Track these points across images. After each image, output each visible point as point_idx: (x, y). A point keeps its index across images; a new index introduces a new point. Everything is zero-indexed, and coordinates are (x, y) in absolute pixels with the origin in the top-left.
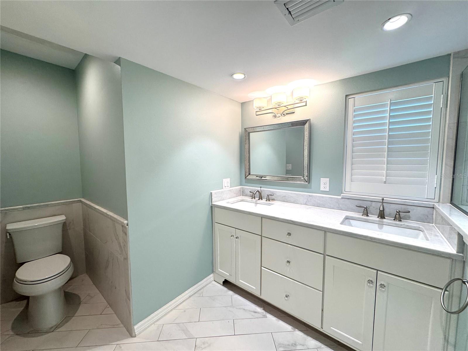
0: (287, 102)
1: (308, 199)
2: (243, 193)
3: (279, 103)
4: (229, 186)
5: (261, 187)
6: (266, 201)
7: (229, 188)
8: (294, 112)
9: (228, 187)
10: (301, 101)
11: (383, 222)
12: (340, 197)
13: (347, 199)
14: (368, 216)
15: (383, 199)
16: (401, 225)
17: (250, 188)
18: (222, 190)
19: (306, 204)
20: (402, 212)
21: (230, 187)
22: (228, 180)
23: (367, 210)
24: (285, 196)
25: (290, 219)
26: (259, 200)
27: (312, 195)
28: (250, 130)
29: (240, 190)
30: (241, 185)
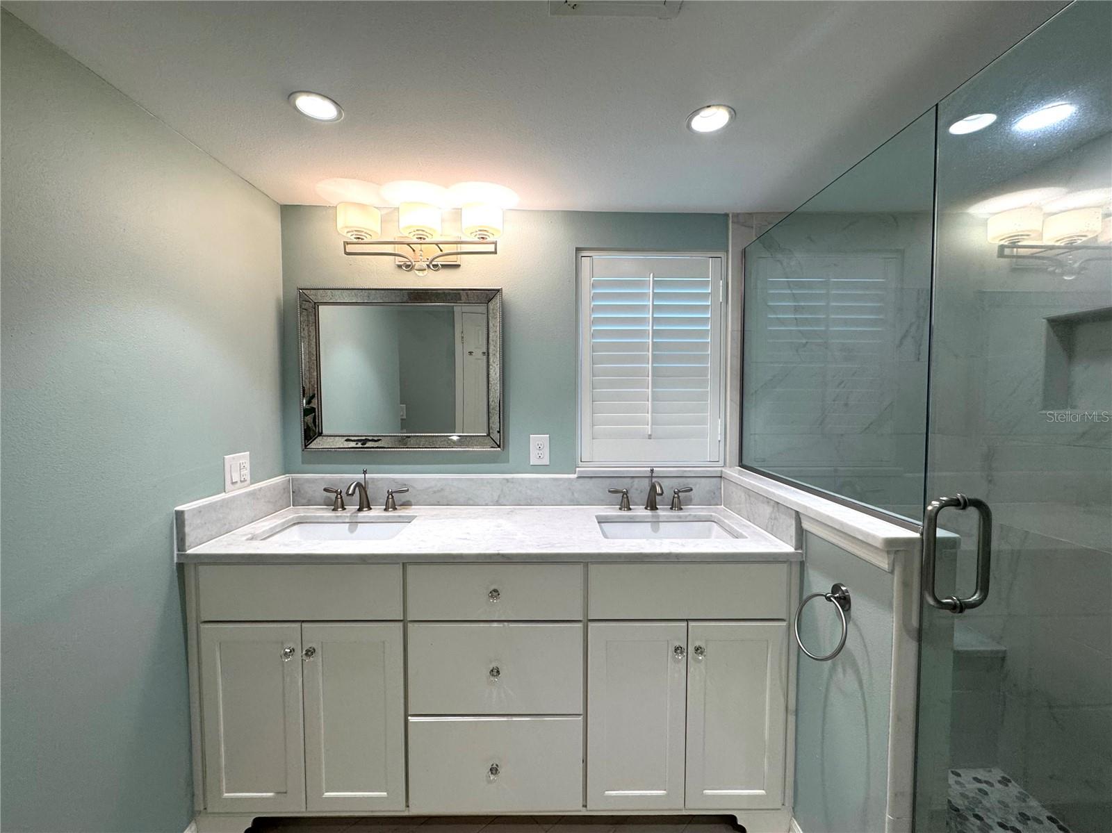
0: (441, 235)
1: (502, 490)
2: (297, 497)
3: (420, 232)
4: (248, 478)
5: (365, 472)
6: (386, 510)
7: (249, 485)
8: (458, 266)
9: (246, 483)
10: (483, 238)
11: (658, 516)
12: (574, 476)
13: (588, 479)
14: (630, 509)
15: (652, 471)
16: (686, 517)
17: (323, 479)
18: (222, 496)
19: (498, 503)
20: (683, 491)
21: (252, 483)
22: (244, 458)
23: (627, 497)
24: (442, 489)
25: (497, 552)
26: (360, 510)
27: (513, 478)
28: (318, 296)
29: (286, 490)
30: (286, 471)
